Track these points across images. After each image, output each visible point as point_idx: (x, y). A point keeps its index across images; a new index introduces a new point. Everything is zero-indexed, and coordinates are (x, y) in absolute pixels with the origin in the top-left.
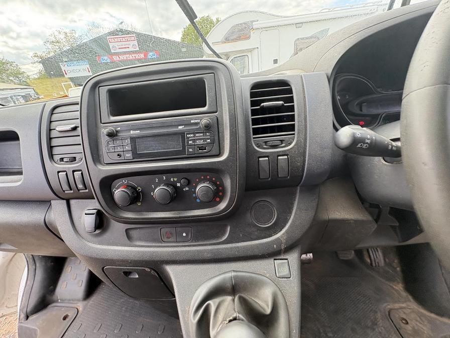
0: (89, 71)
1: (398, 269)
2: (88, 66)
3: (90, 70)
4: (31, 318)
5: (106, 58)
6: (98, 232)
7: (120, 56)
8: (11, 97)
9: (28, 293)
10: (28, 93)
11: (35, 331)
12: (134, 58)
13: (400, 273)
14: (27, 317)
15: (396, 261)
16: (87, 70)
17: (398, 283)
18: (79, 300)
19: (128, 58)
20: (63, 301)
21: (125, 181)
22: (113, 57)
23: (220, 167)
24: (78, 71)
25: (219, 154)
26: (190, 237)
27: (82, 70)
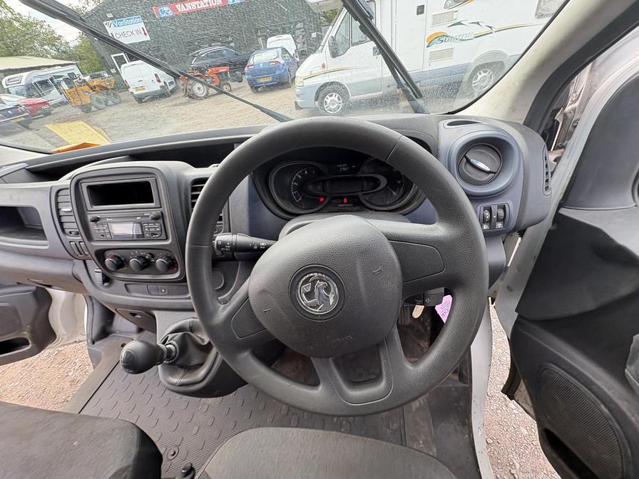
0: (145, 34)
1: (429, 328)
2: (142, 25)
3: (146, 32)
4: (96, 343)
5: (166, 9)
6: (106, 284)
7: (186, 4)
8: (51, 79)
9: (91, 323)
10: (71, 72)
11: (100, 353)
12: (207, 5)
13: (429, 333)
14: (93, 343)
15: (429, 321)
16: (143, 33)
17: (426, 341)
18: (133, 333)
19: (198, 7)
20: (121, 332)
21: (112, 253)
22: (177, 6)
23: (167, 248)
24: (130, 34)
25: (167, 239)
26: (167, 293)
27: (135, 32)
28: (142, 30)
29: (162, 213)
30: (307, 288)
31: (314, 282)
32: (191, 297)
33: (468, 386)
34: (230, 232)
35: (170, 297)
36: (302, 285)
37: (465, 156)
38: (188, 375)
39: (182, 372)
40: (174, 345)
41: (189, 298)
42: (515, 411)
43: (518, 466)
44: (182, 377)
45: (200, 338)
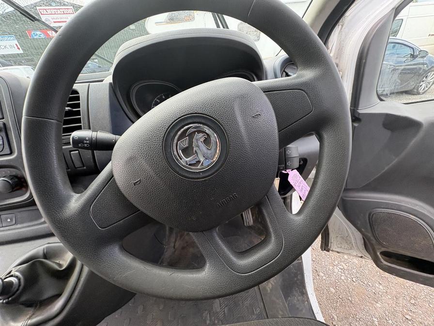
0: (19, 49)
2: (16, 42)
5: (38, 33)
22: (48, 32)
23: (12, 164)
24: (3, 47)
25: (11, 153)
26: (14, 222)
27: (8, 46)
28: (15, 46)
29: (4, 124)
30: (185, 143)
31: (191, 135)
32: (47, 221)
33: (300, 261)
34: (90, 129)
35: (19, 226)
36: (178, 140)
37: (284, 71)
38: (38, 313)
39: (30, 311)
40: (17, 277)
41: (44, 223)
42: (324, 278)
43: (336, 317)
44: (30, 318)
45: (56, 263)
